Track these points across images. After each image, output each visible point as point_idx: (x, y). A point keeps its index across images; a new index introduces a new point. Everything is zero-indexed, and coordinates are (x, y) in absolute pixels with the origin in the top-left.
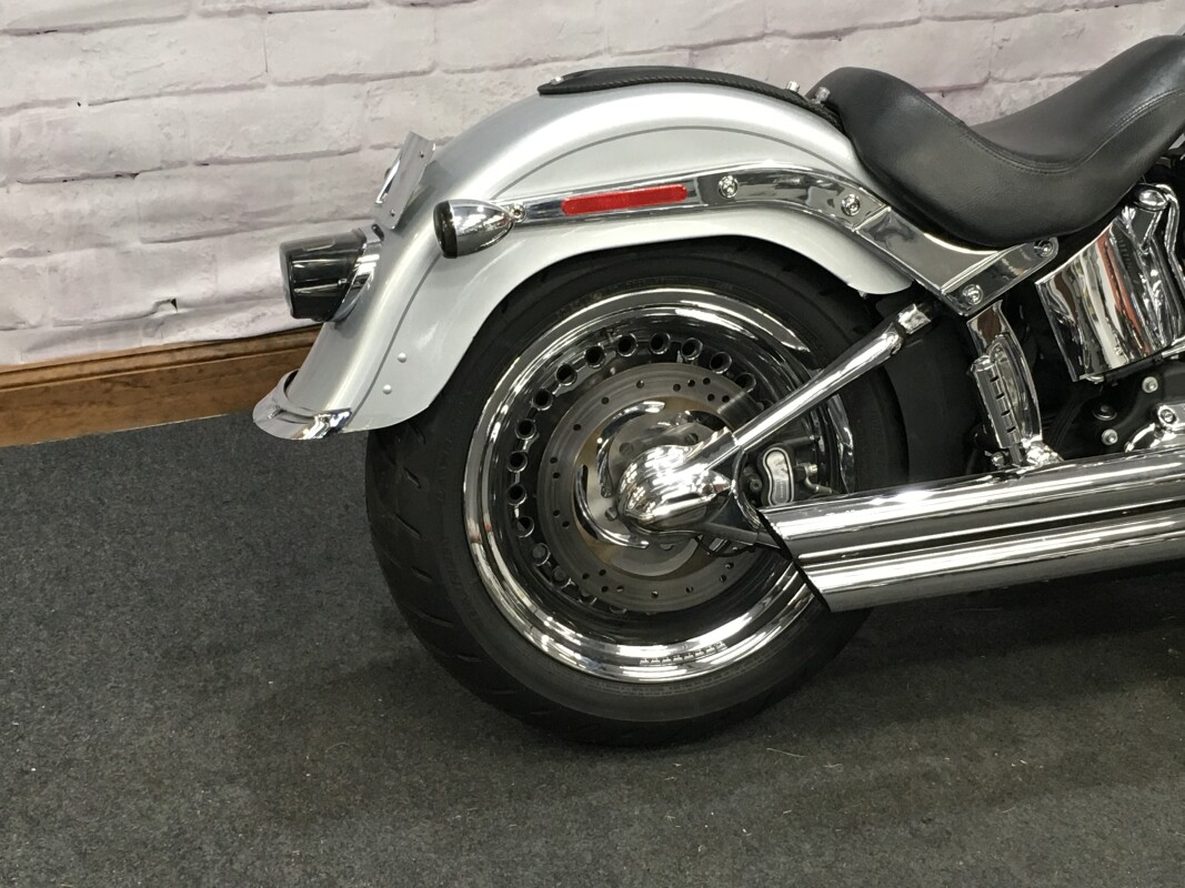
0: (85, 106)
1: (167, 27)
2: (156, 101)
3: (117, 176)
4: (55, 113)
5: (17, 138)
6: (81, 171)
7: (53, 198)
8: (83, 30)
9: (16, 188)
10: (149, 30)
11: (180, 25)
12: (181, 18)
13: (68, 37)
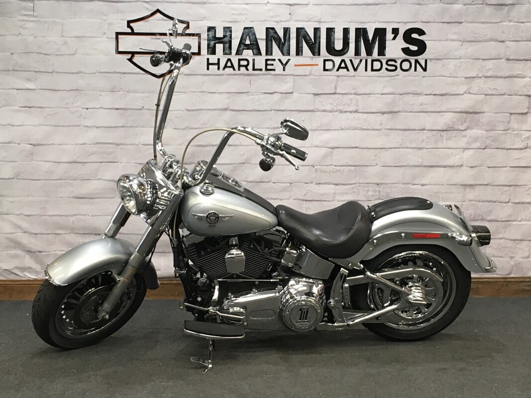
0: (90, 216)
1: (111, 200)
2: (106, 217)
3: (96, 234)
4: (83, 217)
5: (73, 222)
6: (87, 232)
7: (81, 238)
8: (91, 198)
9: (72, 234)
10: (106, 200)
11: (114, 199)
12: (114, 198)
13: (88, 200)
